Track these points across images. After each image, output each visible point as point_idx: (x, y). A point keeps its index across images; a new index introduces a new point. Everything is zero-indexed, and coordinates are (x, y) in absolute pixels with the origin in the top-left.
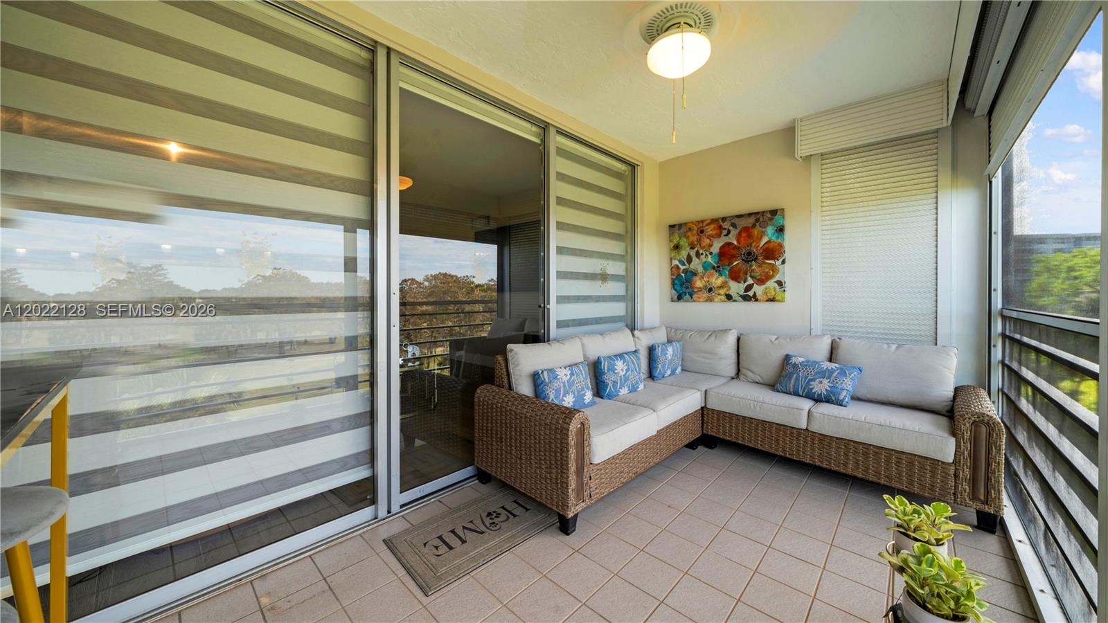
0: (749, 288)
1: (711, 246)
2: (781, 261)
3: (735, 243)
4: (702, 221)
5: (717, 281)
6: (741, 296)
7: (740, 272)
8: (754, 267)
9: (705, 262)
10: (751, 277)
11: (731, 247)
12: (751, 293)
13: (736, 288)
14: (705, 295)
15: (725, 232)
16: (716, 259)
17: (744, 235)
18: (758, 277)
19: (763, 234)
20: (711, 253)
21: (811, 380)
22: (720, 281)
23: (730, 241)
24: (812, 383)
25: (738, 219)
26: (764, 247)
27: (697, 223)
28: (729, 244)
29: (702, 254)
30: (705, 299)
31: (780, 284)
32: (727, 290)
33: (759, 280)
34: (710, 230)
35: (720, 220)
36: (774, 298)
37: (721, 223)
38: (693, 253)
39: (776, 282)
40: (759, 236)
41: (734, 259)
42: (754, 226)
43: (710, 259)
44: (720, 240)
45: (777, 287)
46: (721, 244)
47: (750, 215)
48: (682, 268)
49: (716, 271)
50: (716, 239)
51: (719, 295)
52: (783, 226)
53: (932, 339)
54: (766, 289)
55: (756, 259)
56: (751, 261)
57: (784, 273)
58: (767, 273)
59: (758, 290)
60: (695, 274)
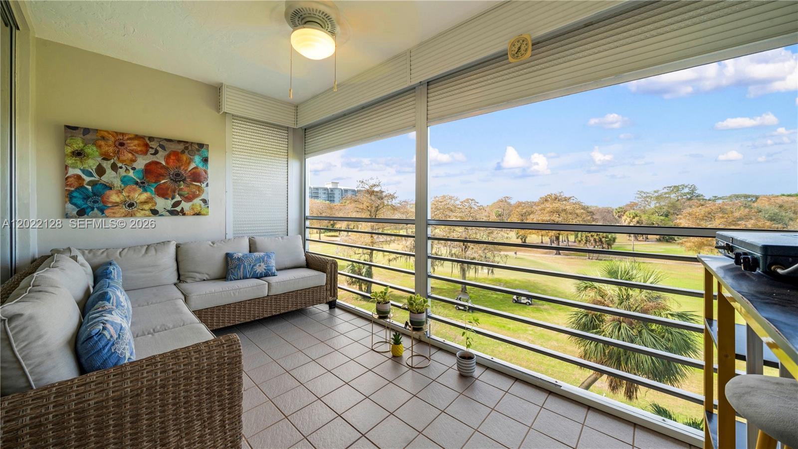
0: (177, 204)
1: (134, 161)
2: (205, 184)
3: (164, 163)
4: (123, 134)
5: (140, 196)
6: (168, 211)
7: (168, 189)
8: (182, 187)
9: (125, 177)
10: (178, 194)
11: (158, 166)
12: (178, 209)
13: (162, 204)
14: (124, 210)
15: (153, 151)
16: (141, 176)
17: (172, 157)
18: (186, 196)
19: (190, 161)
20: (134, 169)
21: (254, 265)
22: (144, 196)
23: (158, 161)
24: (255, 267)
25: (166, 142)
26: (192, 172)
27: (115, 134)
28: (157, 163)
29: (121, 168)
30: (123, 215)
31: (205, 201)
32: (153, 206)
33: (186, 198)
34: (133, 145)
35: (147, 139)
36: (200, 212)
37: (148, 142)
38: (107, 165)
39: (201, 200)
40: (188, 162)
41: (161, 177)
42: (183, 152)
43: (131, 174)
44: (145, 157)
45: (203, 204)
46: (147, 162)
47: (179, 142)
48: (87, 179)
49: (140, 187)
50: (141, 156)
51: (142, 210)
52: (207, 158)
53: (286, 233)
54: (193, 205)
55: (184, 180)
56: (180, 181)
57: (208, 194)
58: (194, 193)
59: (185, 205)
60: (110, 188)
